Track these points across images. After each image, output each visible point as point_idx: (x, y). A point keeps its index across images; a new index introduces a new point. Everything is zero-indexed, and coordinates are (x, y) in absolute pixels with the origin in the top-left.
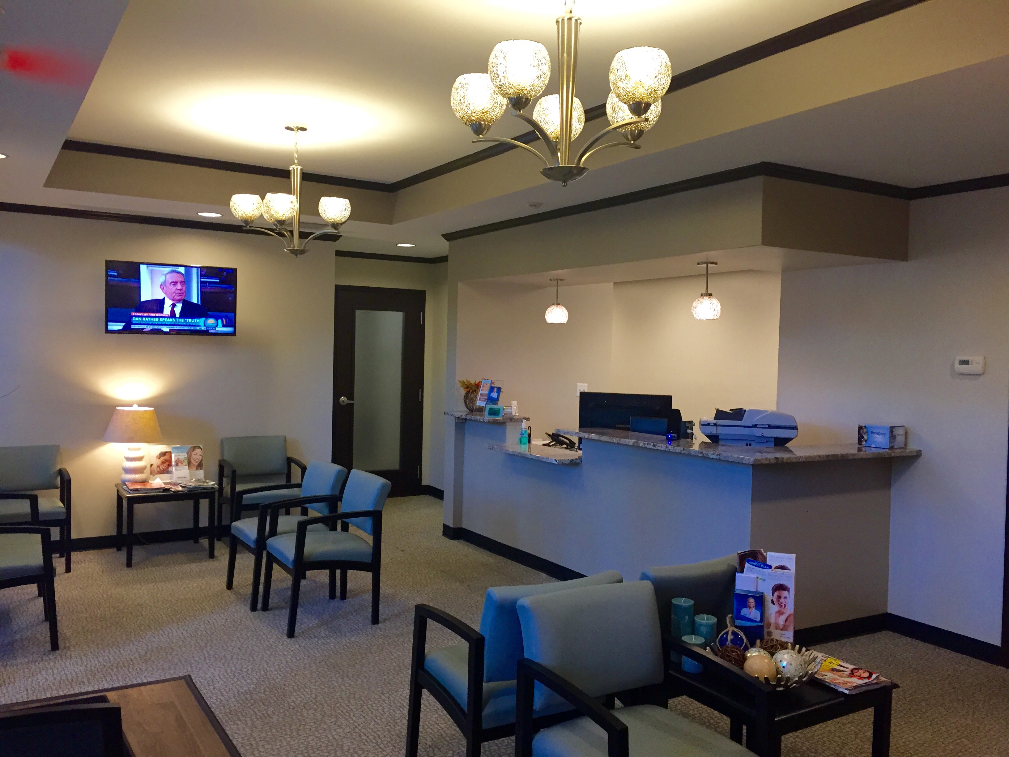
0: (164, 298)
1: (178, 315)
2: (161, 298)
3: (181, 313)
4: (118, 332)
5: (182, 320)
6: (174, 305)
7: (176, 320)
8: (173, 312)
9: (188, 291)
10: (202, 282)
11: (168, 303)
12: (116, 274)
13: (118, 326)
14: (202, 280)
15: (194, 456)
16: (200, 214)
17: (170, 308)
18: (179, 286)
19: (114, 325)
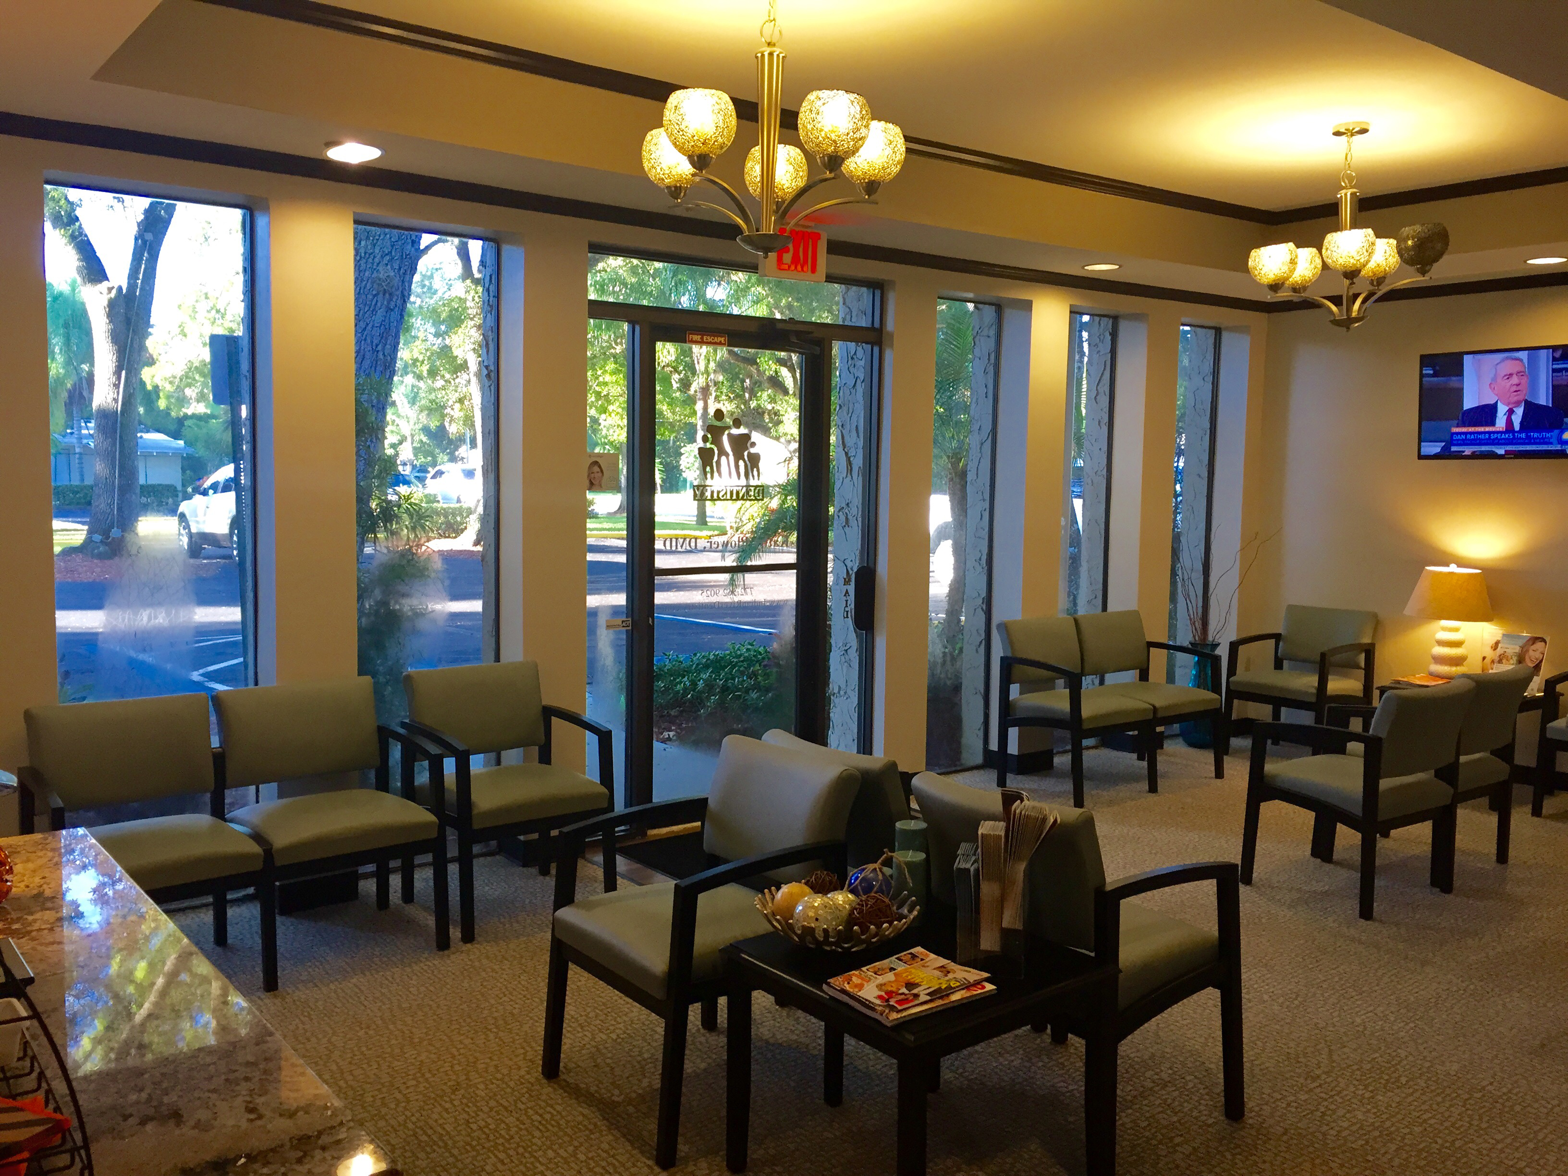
0: (1497, 402)
1: (1517, 427)
2: (1492, 402)
3: (1522, 423)
4: (1436, 457)
5: (1523, 435)
6: (1511, 412)
7: (1514, 435)
8: (1509, 422)
9: (1533, 386)
10: (1554, 371)
11: (1502, 409)
12: (1431, 372)
13: (1435, 448)
14: (1555, 366)
15: (1531, 653)
16: (1529, 262)
17: (1505, 417)
18: (1515, 380)
19: (1429, 446)
